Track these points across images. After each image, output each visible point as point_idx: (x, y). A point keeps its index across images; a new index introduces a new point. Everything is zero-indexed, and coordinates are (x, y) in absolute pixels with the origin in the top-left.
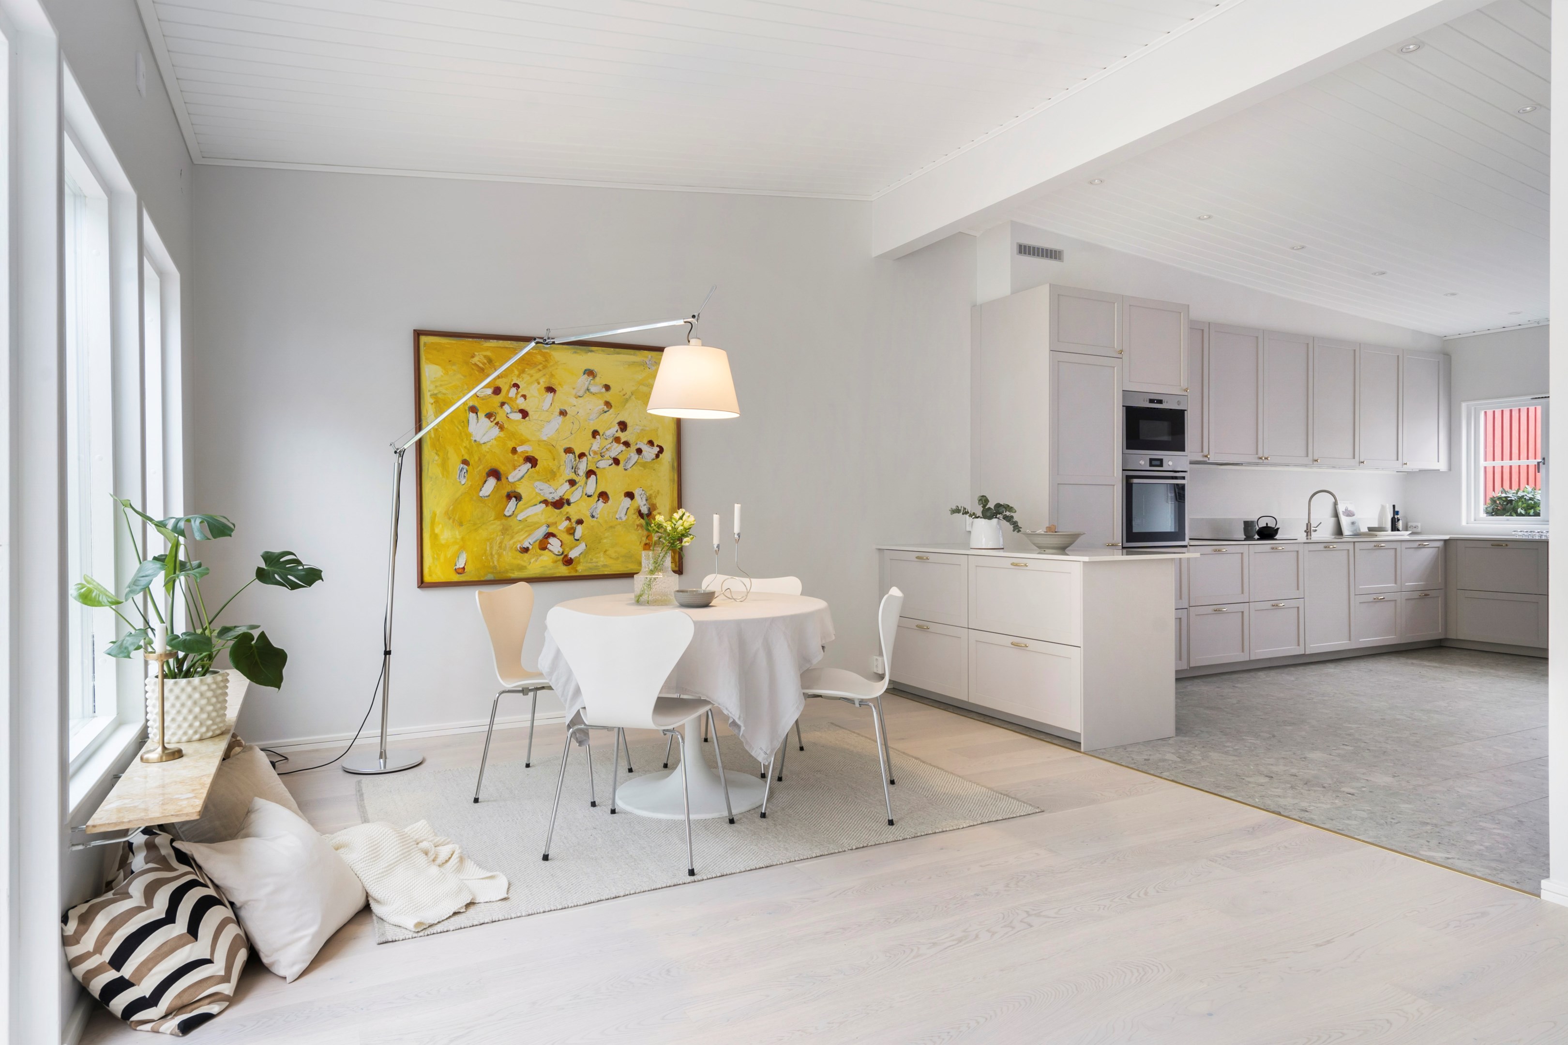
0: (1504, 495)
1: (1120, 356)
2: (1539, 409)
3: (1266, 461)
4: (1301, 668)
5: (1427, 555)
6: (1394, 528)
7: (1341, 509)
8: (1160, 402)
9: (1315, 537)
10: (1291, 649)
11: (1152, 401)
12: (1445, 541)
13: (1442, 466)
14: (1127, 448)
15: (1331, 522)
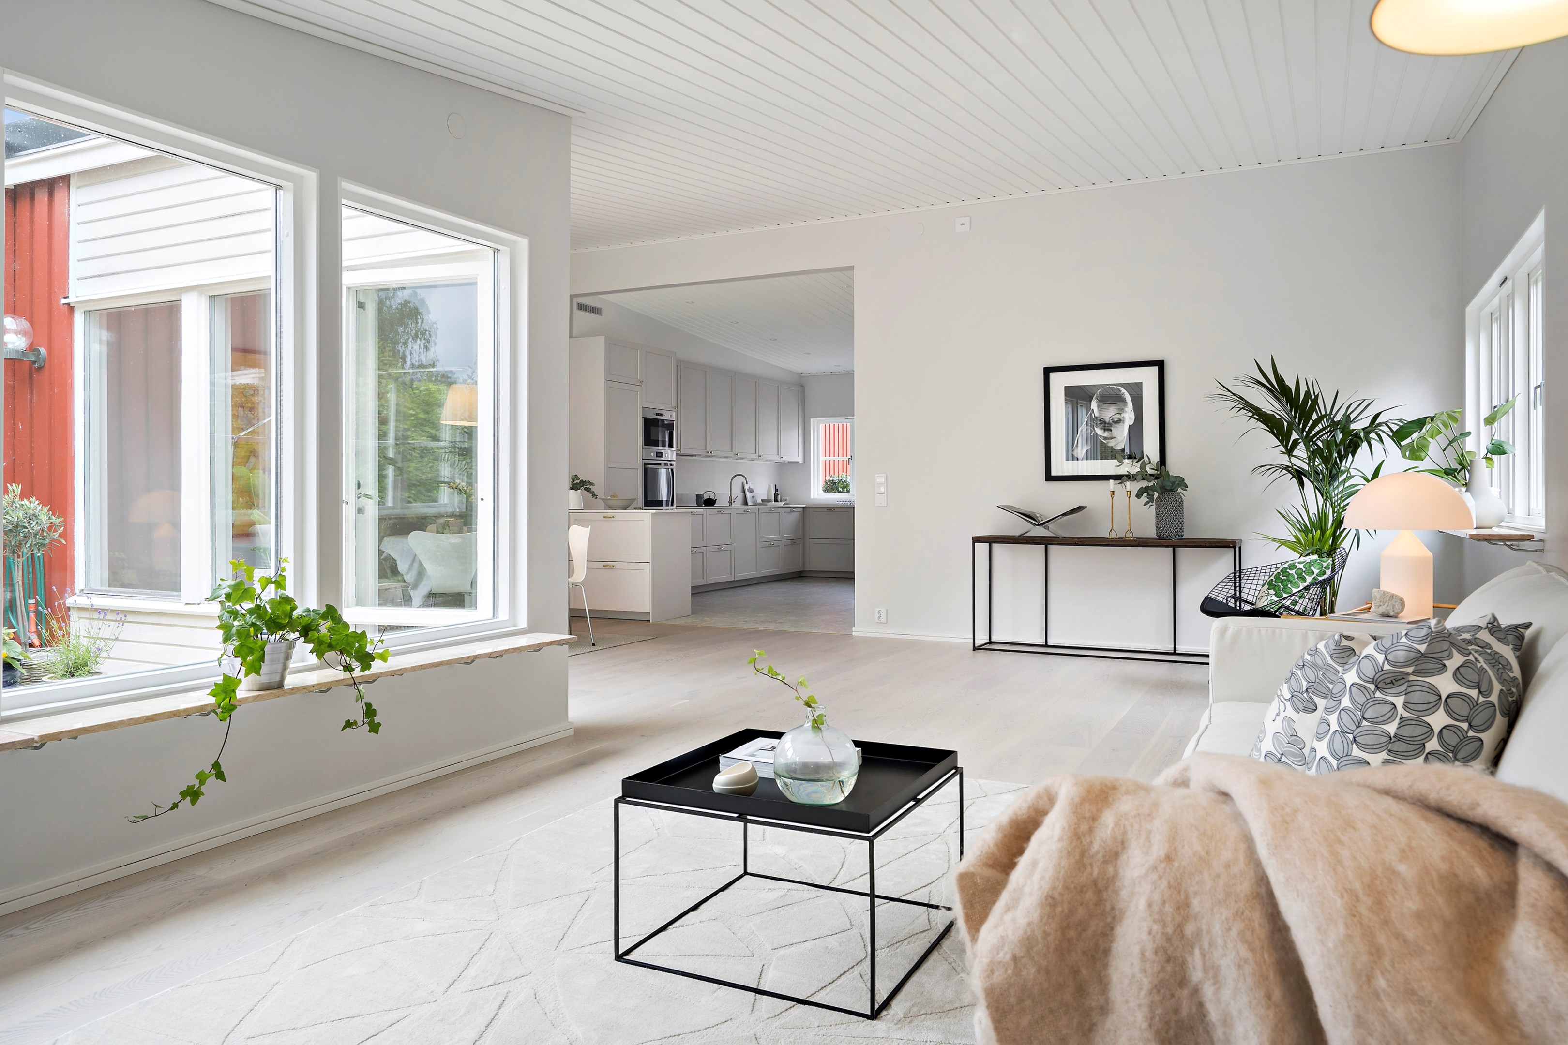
0: (831, 479)
1: (641, 384)
2: (849, 424)
3: (711, 454)
4: (733, 589)
5: (795, 516)
6: (776, 500)
7: (747, 487)
8: (661, 415)
9: (734, 505)
10: (726, 577)
11: (657, 414)
12: (803, 507)
13: (800, 459)
14: (645, 445)
15: (741, 495)
